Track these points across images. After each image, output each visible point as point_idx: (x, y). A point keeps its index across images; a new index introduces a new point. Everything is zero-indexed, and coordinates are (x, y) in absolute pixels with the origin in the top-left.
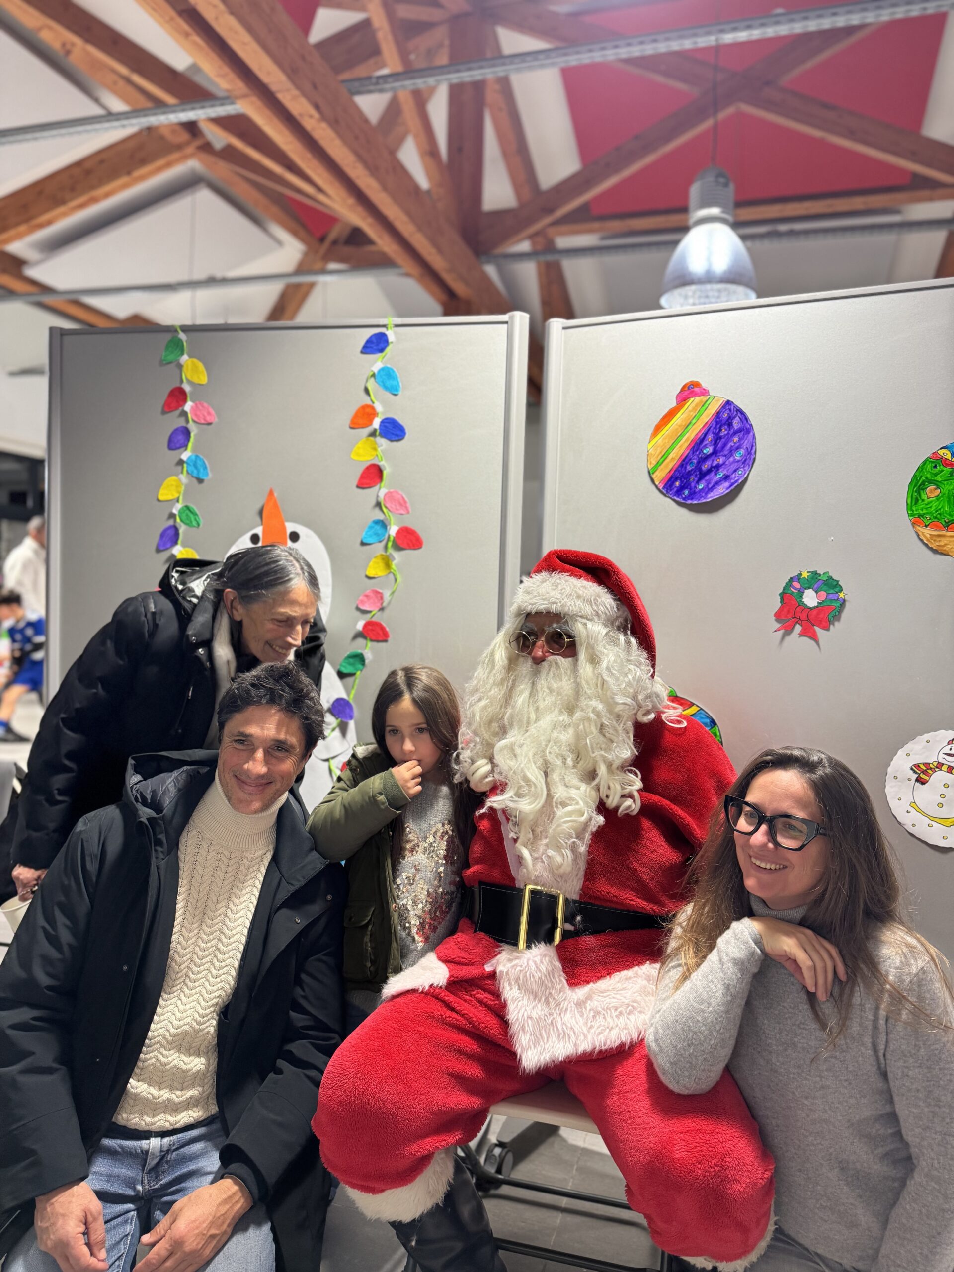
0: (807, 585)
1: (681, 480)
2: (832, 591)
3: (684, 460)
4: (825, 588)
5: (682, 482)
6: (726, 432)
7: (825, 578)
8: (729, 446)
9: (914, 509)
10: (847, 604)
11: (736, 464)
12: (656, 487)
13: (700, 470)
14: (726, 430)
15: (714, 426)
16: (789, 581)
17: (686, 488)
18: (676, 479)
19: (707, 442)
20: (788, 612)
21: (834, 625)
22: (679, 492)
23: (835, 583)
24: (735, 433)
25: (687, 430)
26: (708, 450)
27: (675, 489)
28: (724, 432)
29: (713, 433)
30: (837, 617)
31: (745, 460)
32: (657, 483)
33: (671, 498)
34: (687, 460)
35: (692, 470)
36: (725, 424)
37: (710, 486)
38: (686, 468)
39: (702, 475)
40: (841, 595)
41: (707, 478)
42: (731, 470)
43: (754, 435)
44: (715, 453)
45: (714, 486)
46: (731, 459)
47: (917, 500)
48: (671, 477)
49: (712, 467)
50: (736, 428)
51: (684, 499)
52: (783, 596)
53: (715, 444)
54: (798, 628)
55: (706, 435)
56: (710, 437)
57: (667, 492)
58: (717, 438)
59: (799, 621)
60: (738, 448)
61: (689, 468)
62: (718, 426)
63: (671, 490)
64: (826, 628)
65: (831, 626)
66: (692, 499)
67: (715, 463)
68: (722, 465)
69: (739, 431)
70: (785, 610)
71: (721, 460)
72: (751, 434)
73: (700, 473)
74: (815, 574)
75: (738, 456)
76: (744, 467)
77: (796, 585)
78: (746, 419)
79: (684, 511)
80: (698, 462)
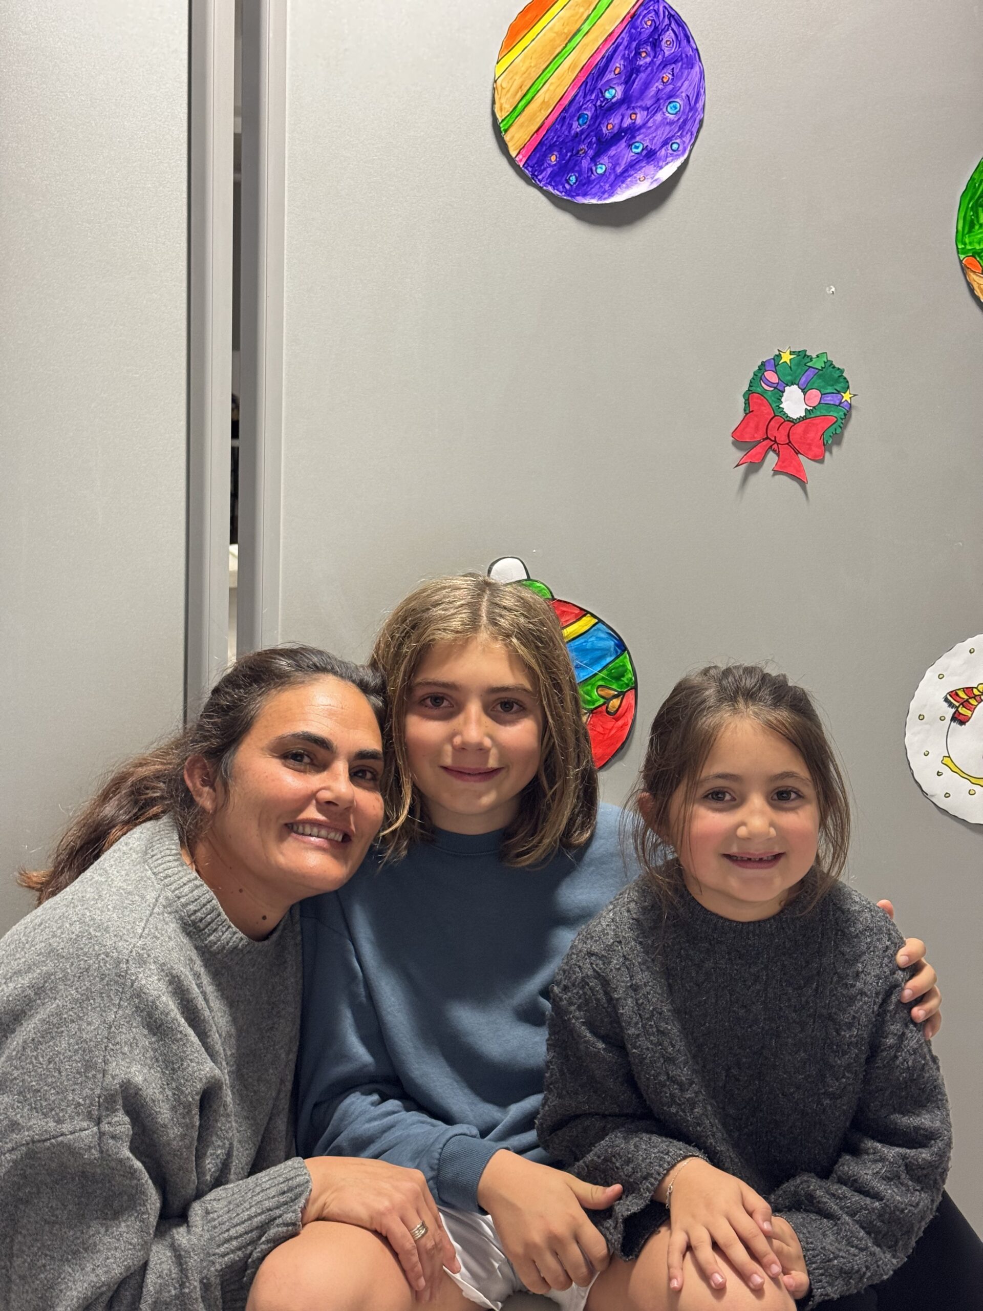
0: (789, 378)
1: (560, 152)
2: (830, 390)
3: (565, 110)
4: (818, 382)
5: (562, 156)
6: (648, 60)
7: (819, 365)
8: (653, 90)
9: (967, 240)
10: (854, 413)
11: (668, 128)
12: (511, 161)
13: (599, 134)
14: (648, 55)
15: (625, 43)
16: (760, 369)
17: (572, 170)
18: (550, 150)
19: (612, 76)
20: (757, 428)
21: (831, 452)
22: (557, 177)
23: (836, 375)
24: (665, 64)
25: (573, 43)
26: (614, 93)
27: (549, 170)
28: (644, 60)
29: (623, 57)
30: (838, 439)
31: (685, 122)
32: (513, 154)
33: (540, 189)
34: (572, 109)
35: (582, 132)
36: (646, 42)
37: (619, 170)
38: (570, 126)
39: (604, 145)
40: (847, 397)
41: (612, 152)
42: (658, 141)
43: (702, 73)
44: (626, 100)
45: (626, 171)
46: (658, 117)
47: (972, 226)
48: (541, 143)
49: (621, 130)
50: (667, 53)
51: (568, 193)
52: (749, 396)
53: (628, 82)
54: (772, 459)
55: (610, 59)
56: (618, 64)
57: (533, 174)
58: (632, 70)
59: (773, 445)
60: (671, 96)
61: (576, 127)
62: (634, 44)
63: (541, 172)
64: (819, 459)
65: (827, 455)
66: (585, 195)
67: (627, 122)
68: (640, 128)
69: (674, 60)
70: (752, 425)
71: (640, 117)
72: (697, 69)
73: (599, 141)
74: (802, 356)
75: (671, 111)
76: (681, 136)
77: (772, 377)
78: (688, 38)
79: (565, 220)
80: (595, 117)
